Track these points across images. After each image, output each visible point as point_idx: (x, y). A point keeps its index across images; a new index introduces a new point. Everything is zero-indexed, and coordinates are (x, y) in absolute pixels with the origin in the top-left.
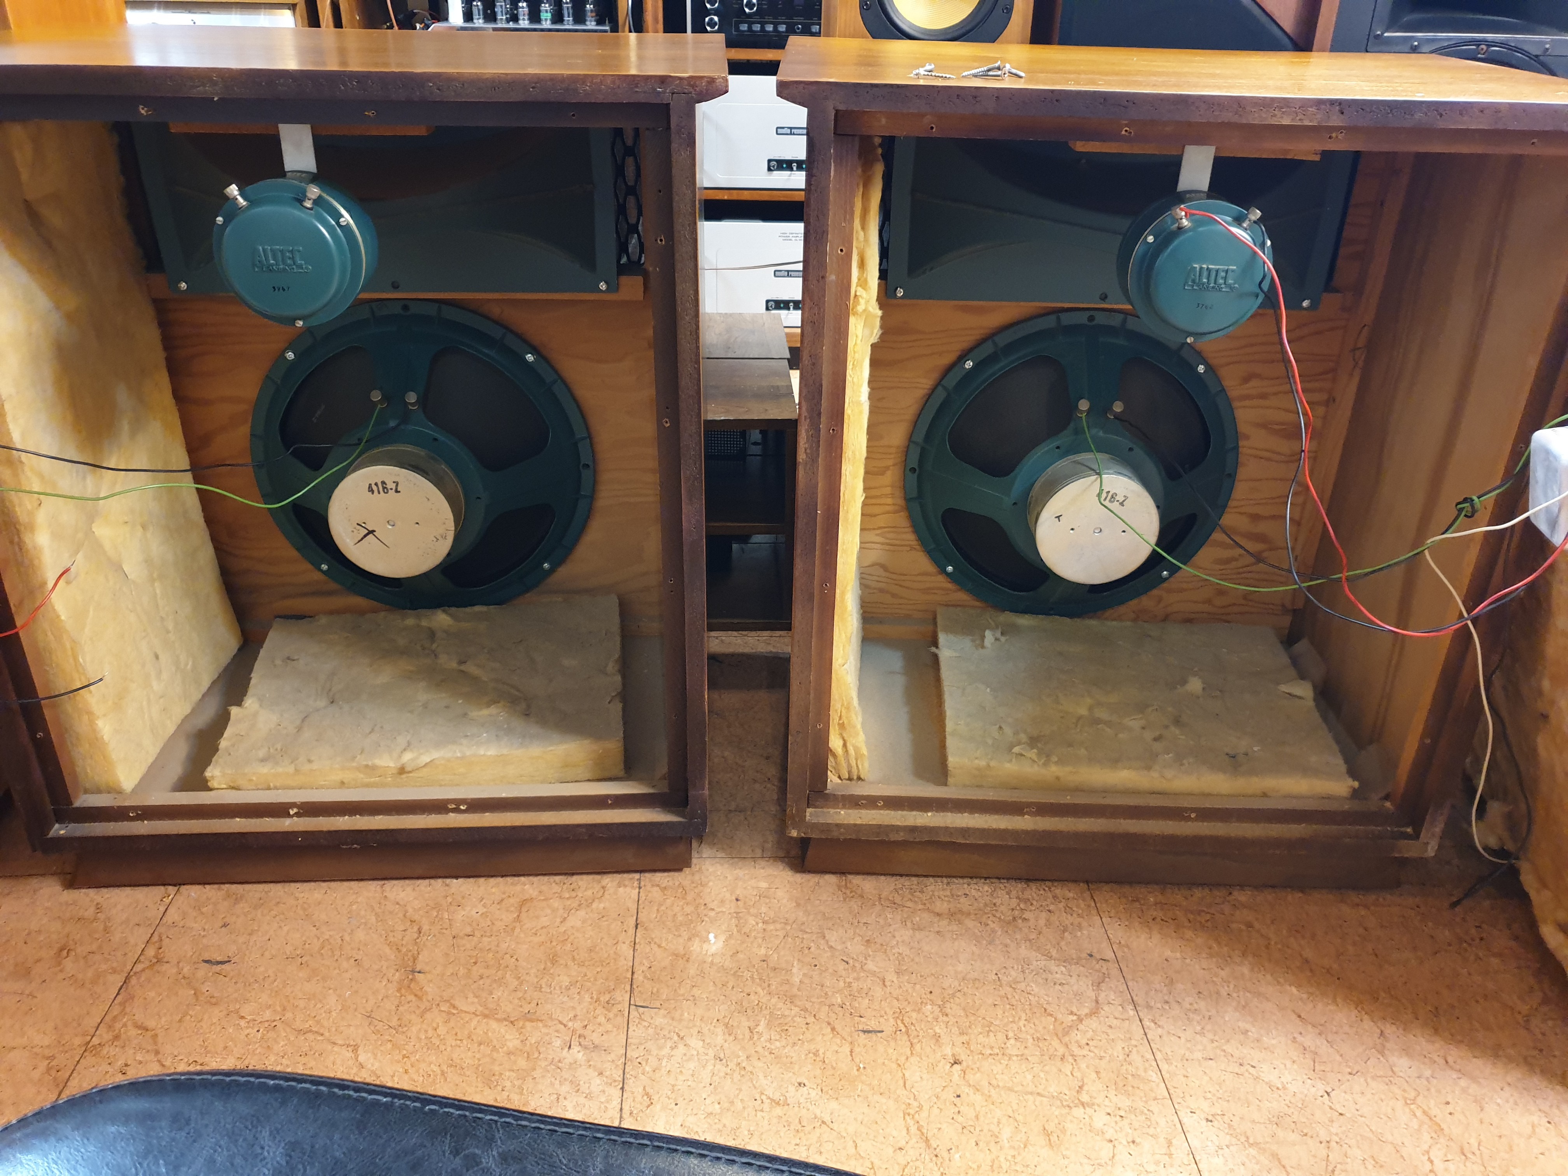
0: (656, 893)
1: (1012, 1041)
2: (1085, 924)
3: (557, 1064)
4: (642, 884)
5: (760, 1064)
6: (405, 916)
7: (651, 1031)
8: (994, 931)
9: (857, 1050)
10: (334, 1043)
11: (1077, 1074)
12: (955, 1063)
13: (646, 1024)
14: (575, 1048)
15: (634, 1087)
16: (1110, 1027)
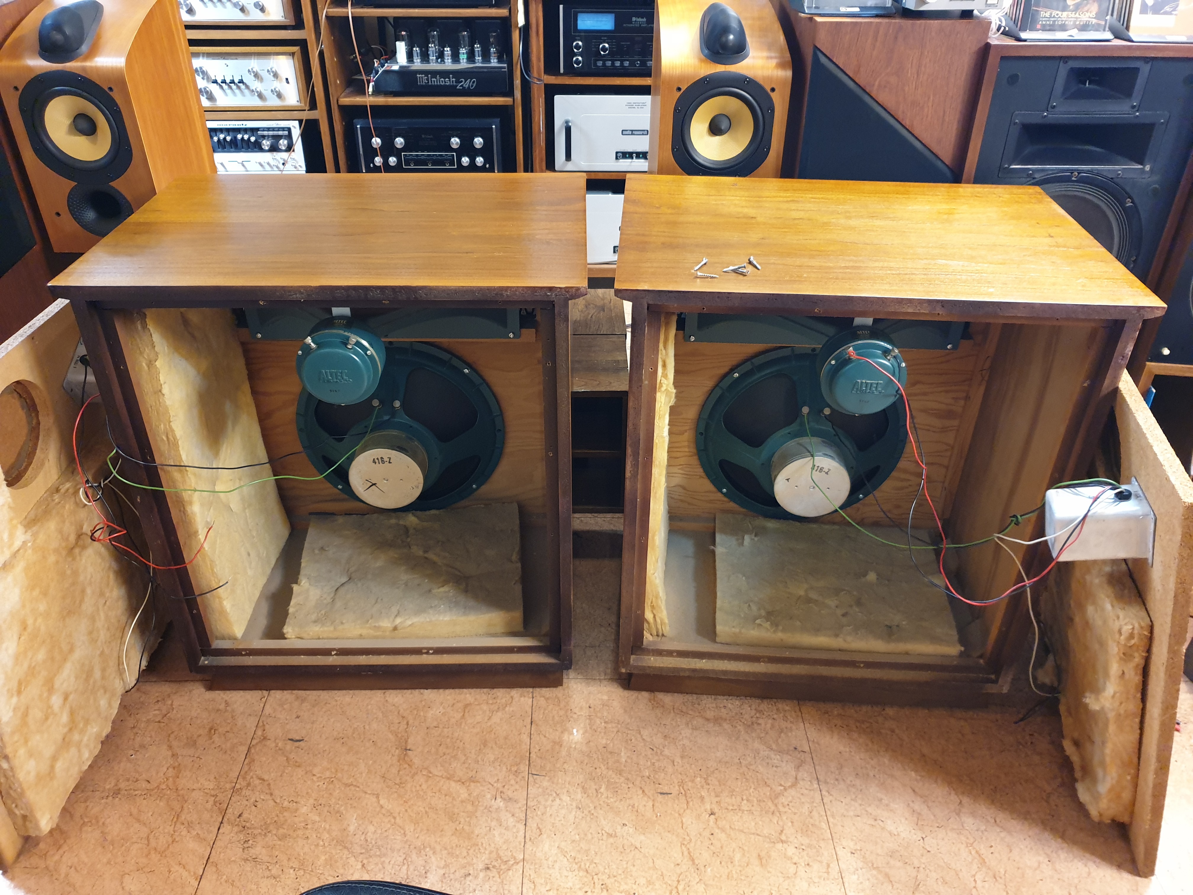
0: (542, 702)
1: (745, 802)
2: (794, 727)
3: (488, 809)
4: (534, 695)
5: (602, 812)
6: (399, 713)
7: (540, 790)
8: (739, 731)
9: (656, 804)
10: (366, 793)
11: (780, 823)
12: (712, 814)
13: (537, 785)
14: (499, 800)
15: (532, 824)
16: (802, 794)
